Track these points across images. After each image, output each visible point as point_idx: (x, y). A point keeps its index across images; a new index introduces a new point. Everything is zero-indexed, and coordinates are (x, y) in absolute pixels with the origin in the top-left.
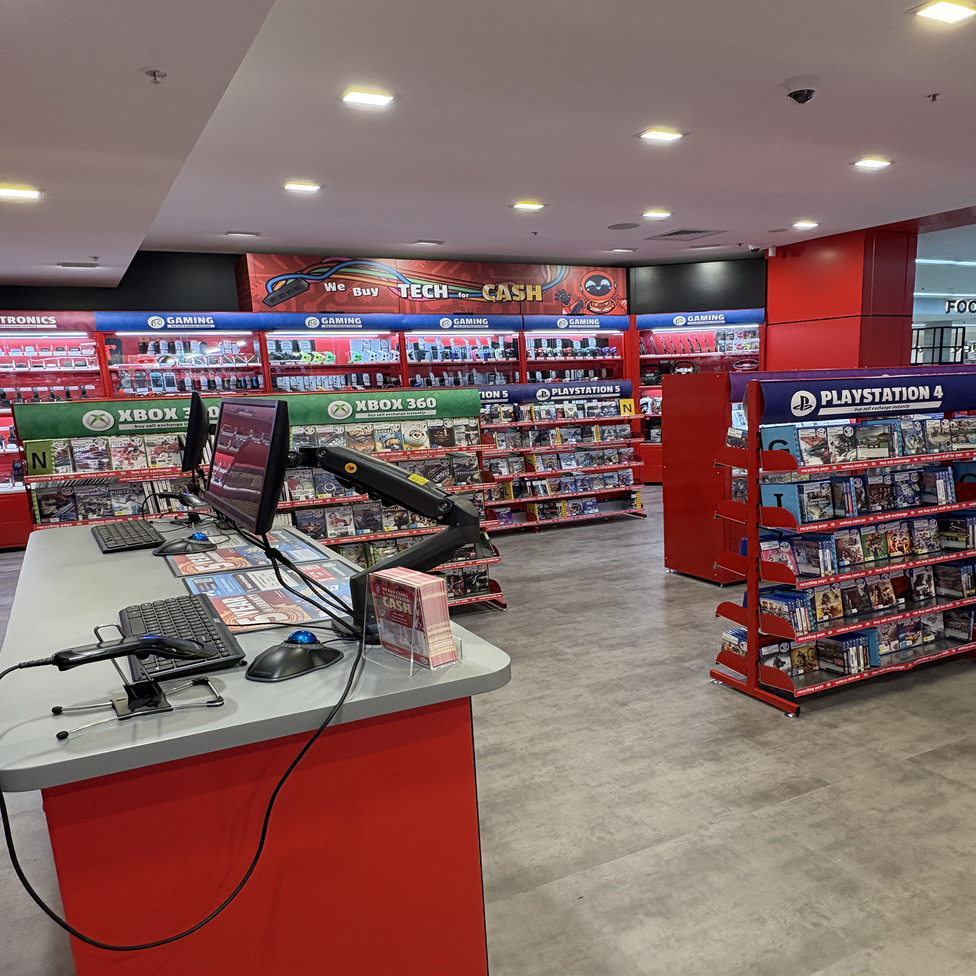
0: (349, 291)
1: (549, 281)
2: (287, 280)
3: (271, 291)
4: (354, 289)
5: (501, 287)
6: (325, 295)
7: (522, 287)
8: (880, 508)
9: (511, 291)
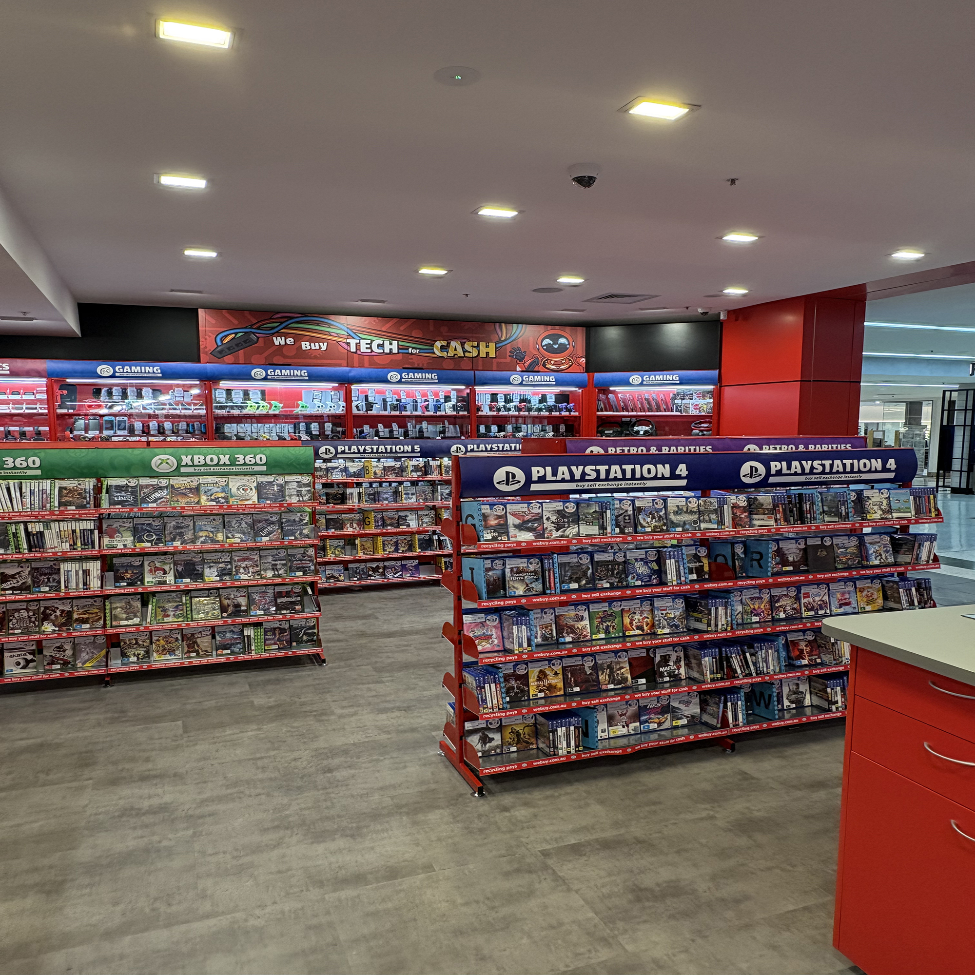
0: (297, 345)
1: (503, 339)
2: (236, 334)
3: (219, 344)
4: (303, 343)
5: (453, 344)
6: (273, 349)
7: (475, 344)
8: (608, 585)
9: (463, 348)
